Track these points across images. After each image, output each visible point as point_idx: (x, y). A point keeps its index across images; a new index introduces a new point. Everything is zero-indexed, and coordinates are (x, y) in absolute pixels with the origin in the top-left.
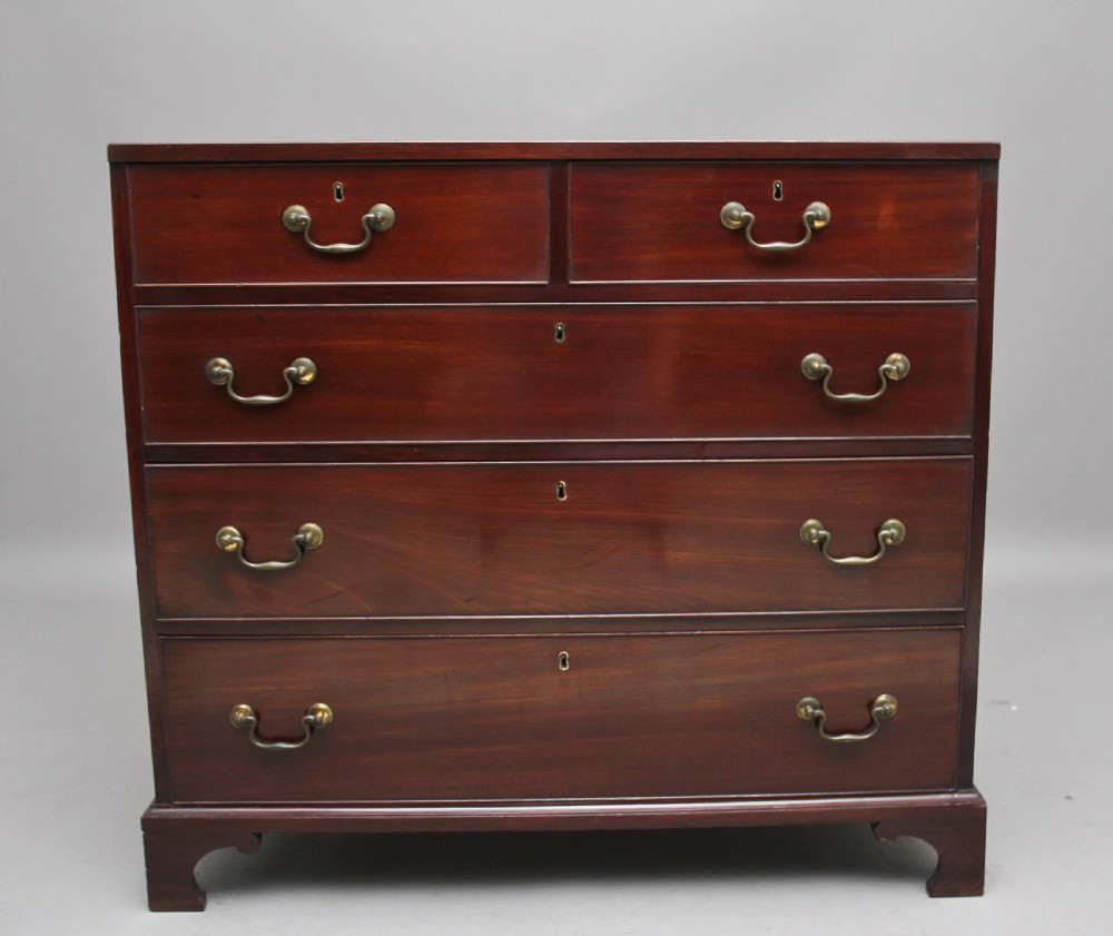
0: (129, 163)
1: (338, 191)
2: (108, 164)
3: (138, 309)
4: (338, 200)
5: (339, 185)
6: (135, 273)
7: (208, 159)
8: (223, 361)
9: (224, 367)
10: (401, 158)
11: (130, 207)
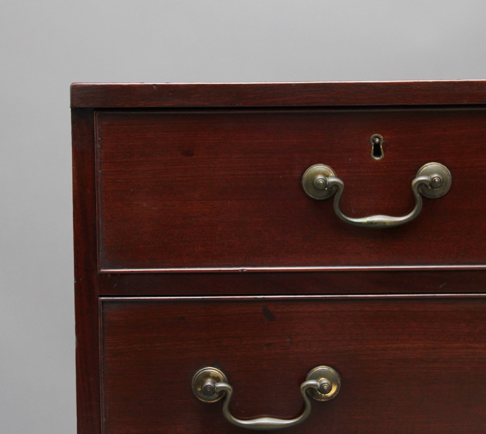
0: (97, 109)
1: (377, 146)
2: (70, 109)
3: (103, 301)
4: (377, 158)
5: (377, 138)
6: (101, 254)
7: (207, 104)
8: (214, 371)
9: (217, 379)
10: (465, 102)
11: (97, 167)
